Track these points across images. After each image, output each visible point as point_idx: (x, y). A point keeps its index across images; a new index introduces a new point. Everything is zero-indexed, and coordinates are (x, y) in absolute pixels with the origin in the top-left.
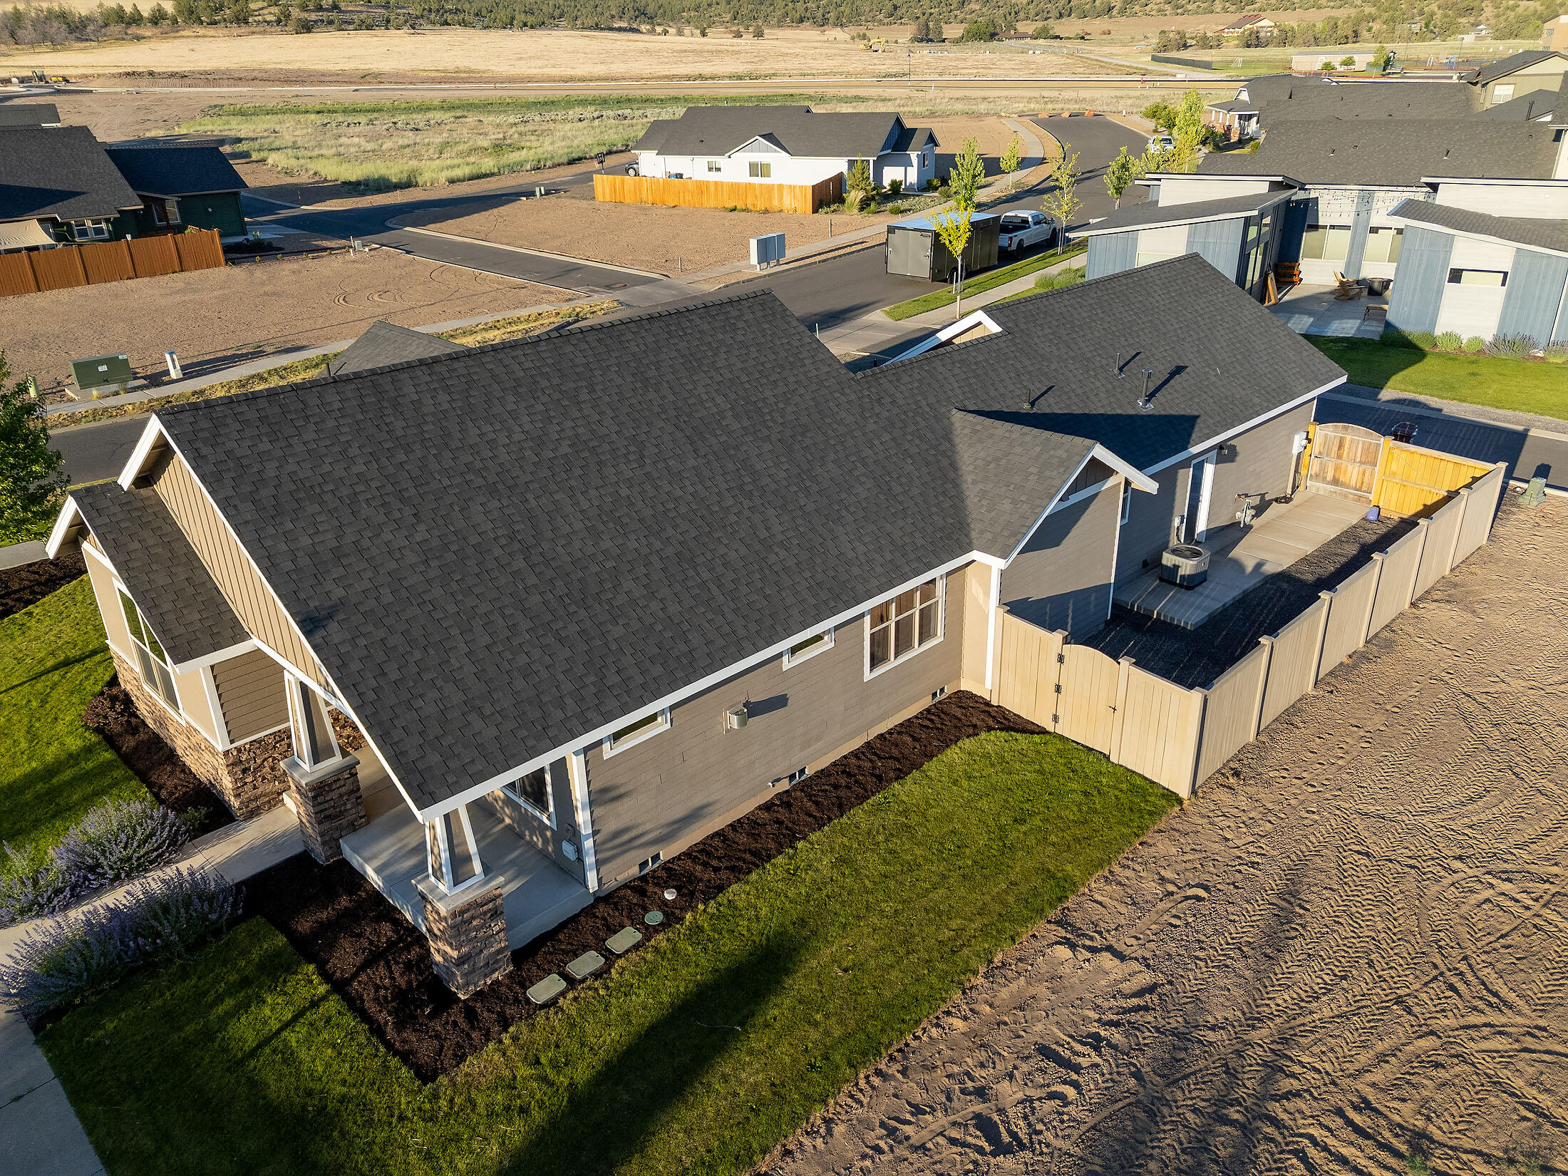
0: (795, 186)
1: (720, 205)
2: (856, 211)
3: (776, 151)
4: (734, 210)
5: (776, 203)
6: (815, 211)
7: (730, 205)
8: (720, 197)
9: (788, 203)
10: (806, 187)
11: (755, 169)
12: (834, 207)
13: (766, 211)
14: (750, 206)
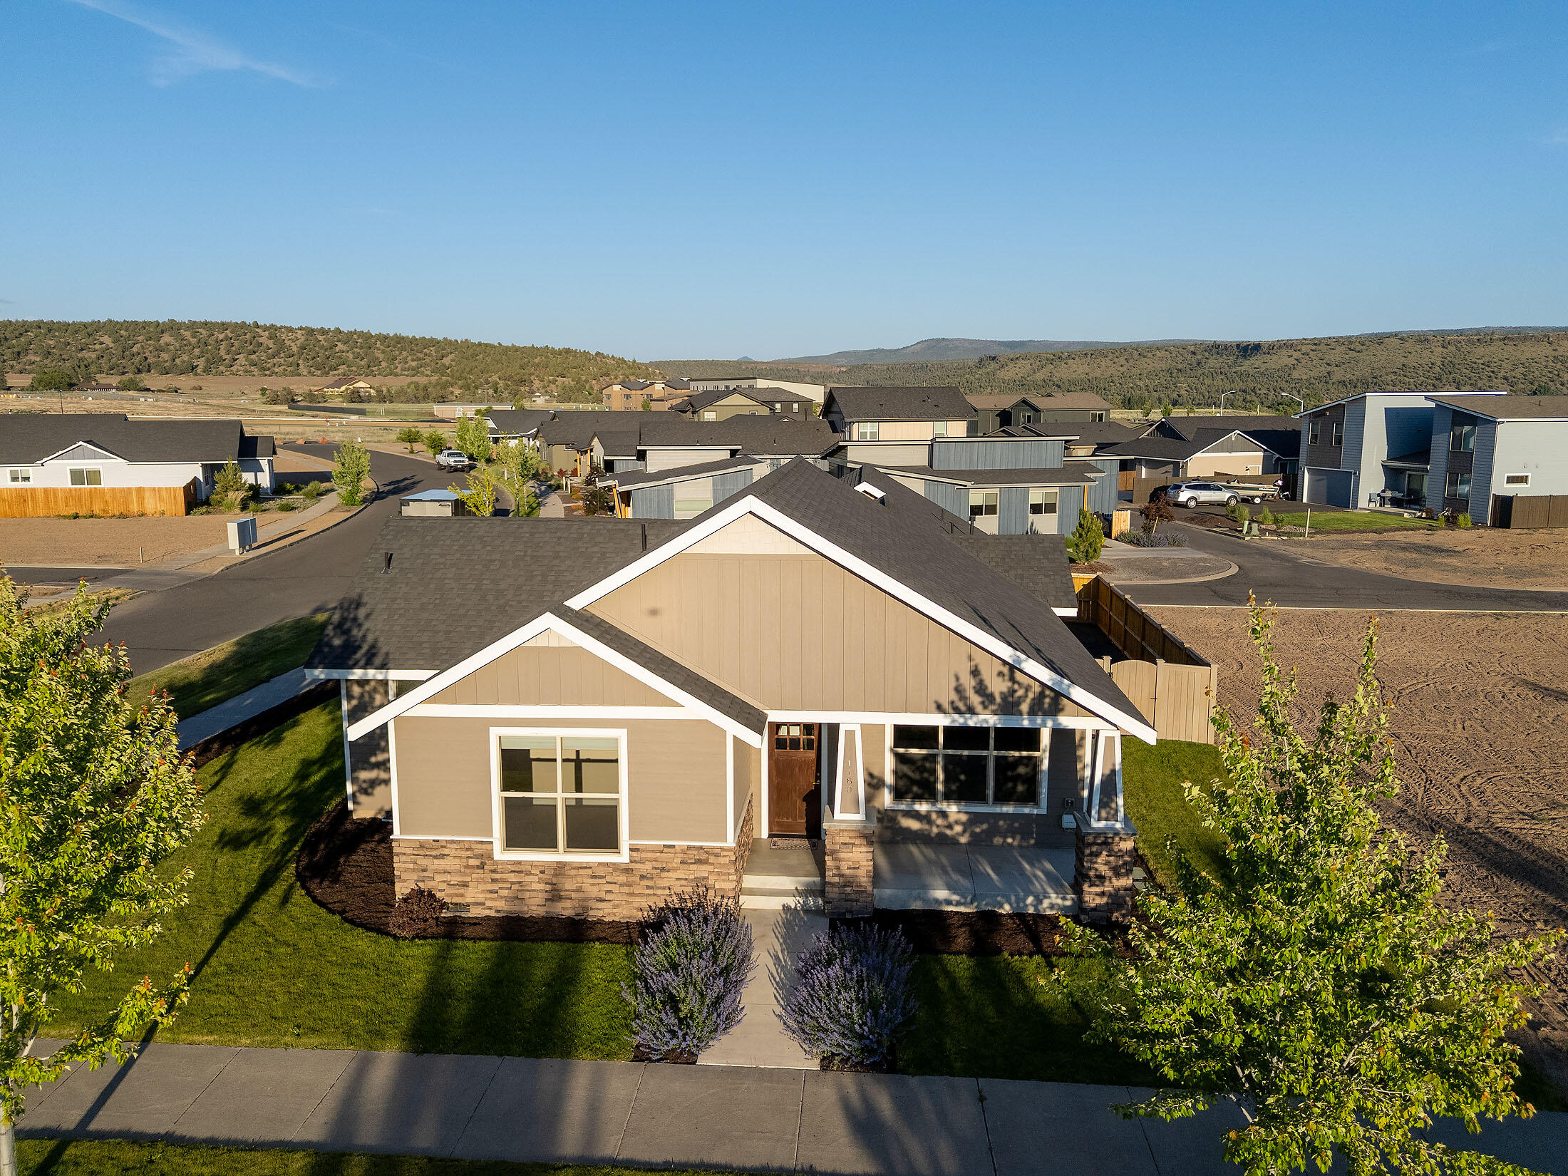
0: (160, 489)
1: (53, 512)
2: (237, 511)
3: (107, 457)
4: (76, 517)
5: (135, 508)
6: (188, 513)
7: (72, 512)
8: (52, 505)
9: (151, 506)
10: (175, 489)
11: (77, 476)
12: (204, 509)
13: (122, 516)
14: (97, 511)
